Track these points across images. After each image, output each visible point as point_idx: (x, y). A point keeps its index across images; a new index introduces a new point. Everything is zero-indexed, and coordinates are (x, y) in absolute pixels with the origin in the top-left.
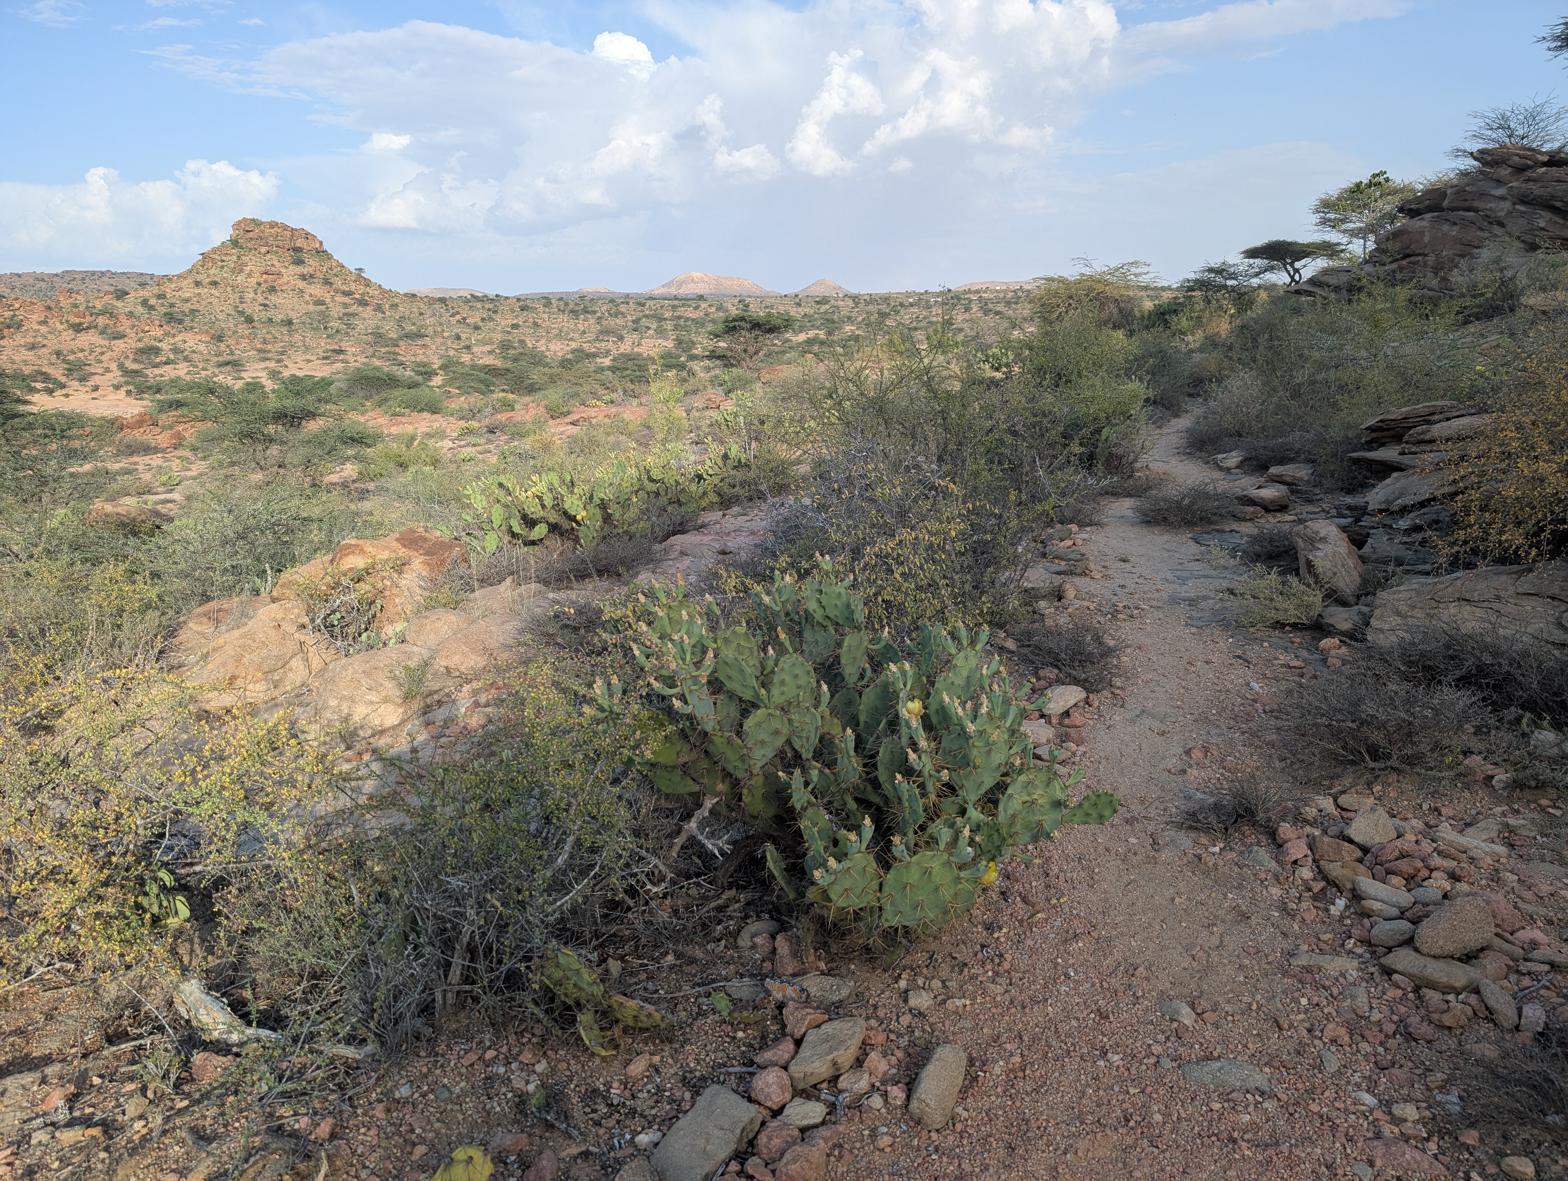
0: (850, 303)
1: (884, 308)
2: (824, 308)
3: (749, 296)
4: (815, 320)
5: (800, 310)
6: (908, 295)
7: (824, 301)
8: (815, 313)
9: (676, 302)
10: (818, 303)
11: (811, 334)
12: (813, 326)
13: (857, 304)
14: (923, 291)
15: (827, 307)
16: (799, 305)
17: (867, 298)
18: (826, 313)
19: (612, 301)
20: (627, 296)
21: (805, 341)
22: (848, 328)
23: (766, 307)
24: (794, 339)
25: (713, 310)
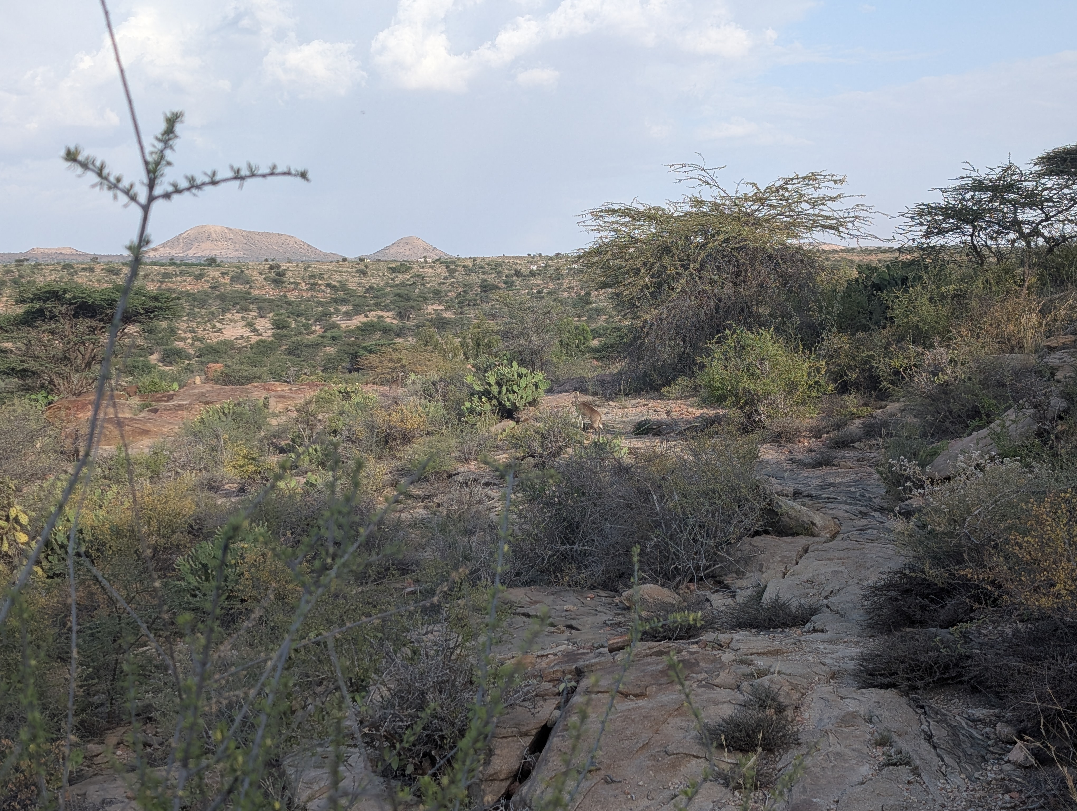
0: (443, 271)
1: (491, 278)
2: (401, 278)
3: (289, 261)
4: (384, 296)
5: (364, 281)
6: (531, 259)
7: (404, 267)
8: (387, 285)
9: (171, 269)
10: (393, 270)
11: (373, 316)
12: (378, 305)
13: (452, 272)
14: (552, 254)
15: (407, 276)
16: (363, 273)
17: (469, 264)
18: (403, 284)
19: (67, 266)
20: (95, 259)
21: (358, 328)
22: (431, 308)
23: (312, 277)
24: (343, 325)
25: (227, 280)
